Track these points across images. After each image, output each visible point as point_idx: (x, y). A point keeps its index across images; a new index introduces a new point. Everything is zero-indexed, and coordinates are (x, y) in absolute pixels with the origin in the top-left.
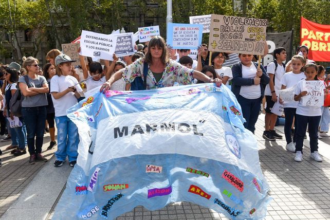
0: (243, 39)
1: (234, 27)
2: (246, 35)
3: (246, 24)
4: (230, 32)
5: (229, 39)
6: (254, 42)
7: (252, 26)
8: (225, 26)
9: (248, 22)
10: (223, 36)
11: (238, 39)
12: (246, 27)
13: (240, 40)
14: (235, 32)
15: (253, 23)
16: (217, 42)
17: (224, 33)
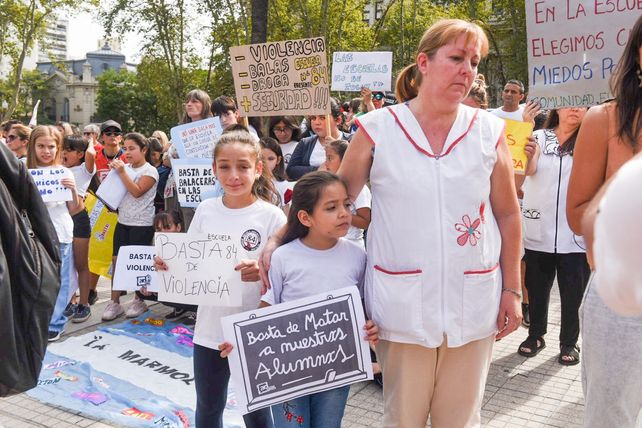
0: (291, 86)
1: (271, 62)
2: (294, 76)
3: (289, 53)
4: (267, 76)
5: (268, 90)
6: (309, 88)
7: (300, 56)
8: (256, 64)
9: (293, 49)
10: (257, 85)
11: (282, 88)
12: (292, 60)
13: (286, 87)
14: (274, 75)
15: (301, 50)
16: (250, 99)
17: (257, 79)
